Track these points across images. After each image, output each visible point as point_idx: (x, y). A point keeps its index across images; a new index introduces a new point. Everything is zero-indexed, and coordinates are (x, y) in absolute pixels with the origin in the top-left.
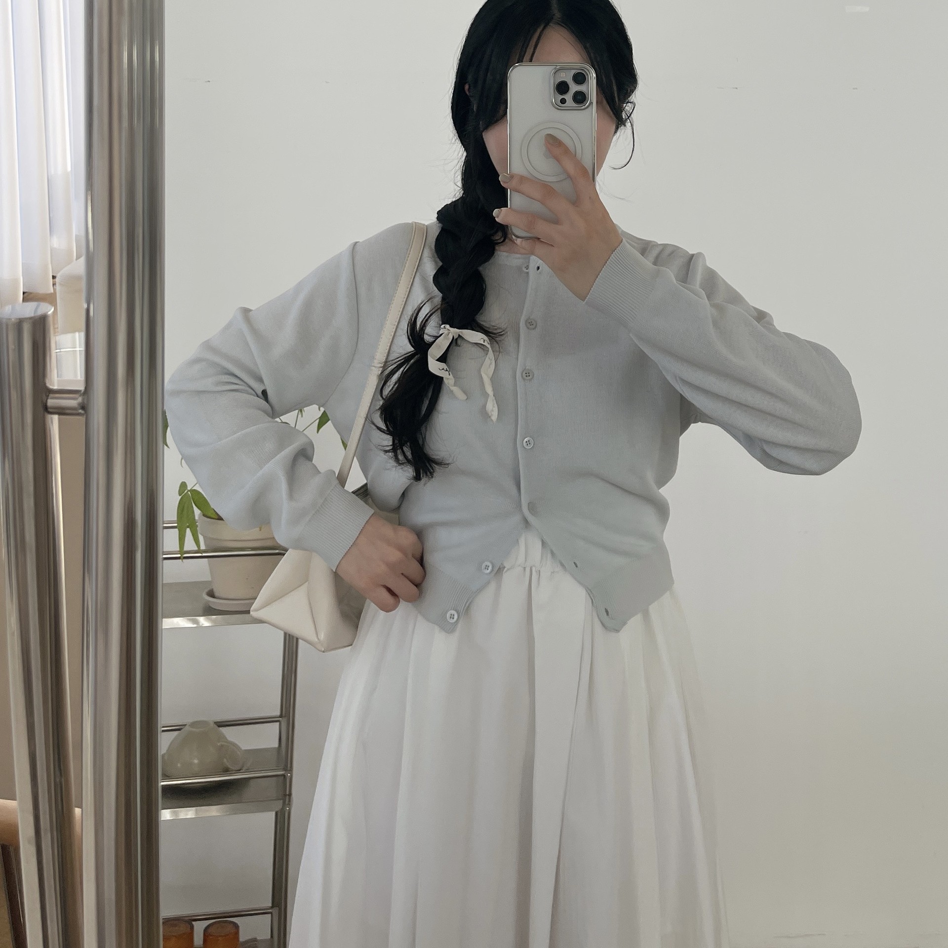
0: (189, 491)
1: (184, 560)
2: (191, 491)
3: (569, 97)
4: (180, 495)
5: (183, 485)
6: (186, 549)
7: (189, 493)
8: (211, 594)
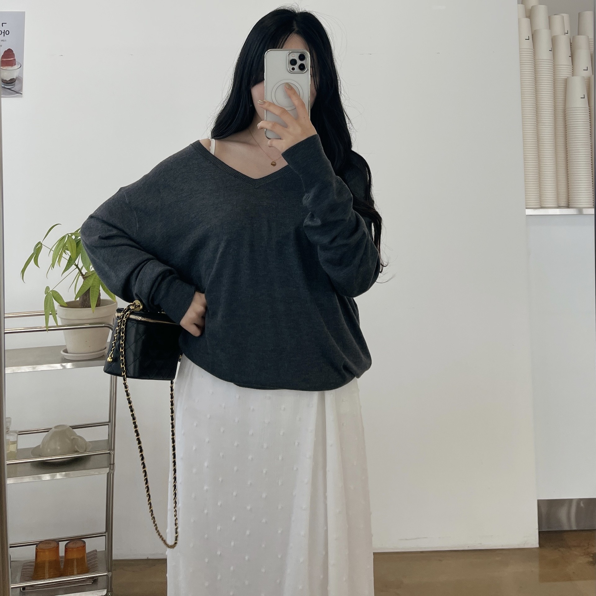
0: (50, 291)
1: (48, 332)
2: (52, 291)
3: (296, 67)
4: (46, 294)
5: (48, 288)
6: (49, 325)
7: (51, 292)
8: (66, 351)
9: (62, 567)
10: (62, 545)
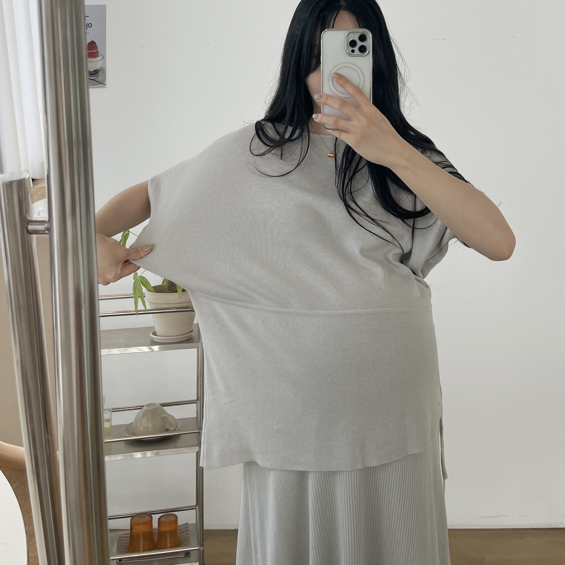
2: (140, 277)
3: (356, 49)
4: (134, 280)
8: (155, 334)
9: (156, 539)
10: (155, 518)
